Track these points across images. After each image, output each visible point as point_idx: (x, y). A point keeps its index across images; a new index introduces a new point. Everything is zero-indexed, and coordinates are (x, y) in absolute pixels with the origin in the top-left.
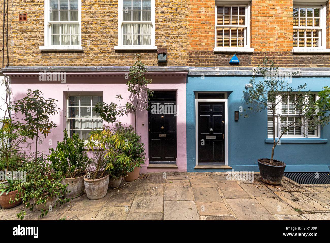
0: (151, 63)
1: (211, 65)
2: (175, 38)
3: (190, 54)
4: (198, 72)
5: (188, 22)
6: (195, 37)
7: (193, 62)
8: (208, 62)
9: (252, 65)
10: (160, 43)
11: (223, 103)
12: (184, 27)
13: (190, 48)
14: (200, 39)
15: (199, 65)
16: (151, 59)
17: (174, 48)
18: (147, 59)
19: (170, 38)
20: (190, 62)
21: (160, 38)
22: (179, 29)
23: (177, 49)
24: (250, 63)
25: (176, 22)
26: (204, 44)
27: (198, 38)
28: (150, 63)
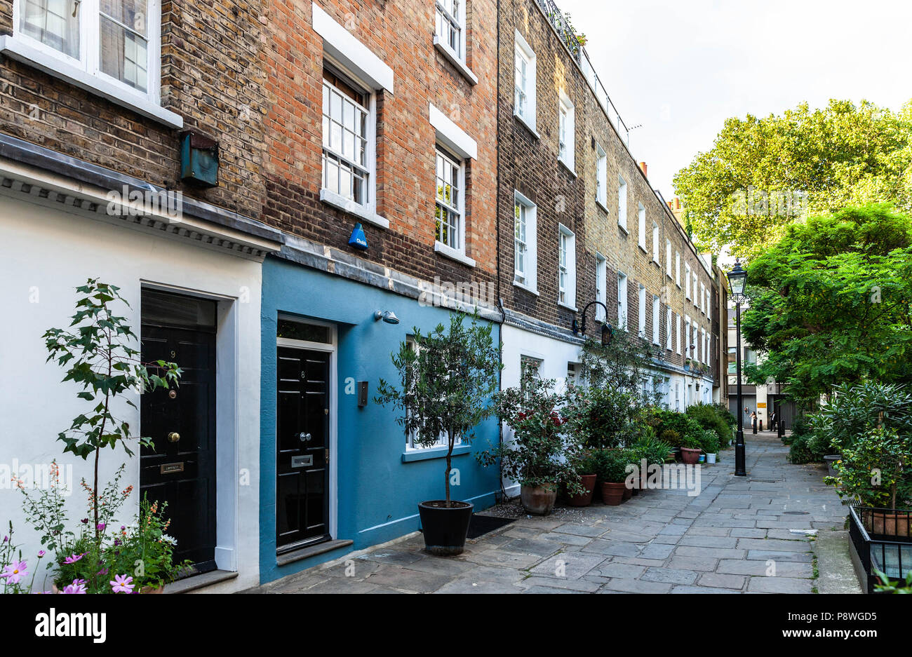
0: (157, 176)
1: (314, 238)
2: (231, 112)
3: (270, 187)
4: (293, 253)
5: (264, 74)
6: (283, 135)
7: (277, 215)
8: (310, 228)
9: (383, 263)
10: (187, 109)
11: (326, 356)
12: (255, 86)
13: (269, 166)
14: (292, 146)
15: (291, 230)
16: (157, 157)
17: (229, 145)
18: (143, 153)
19: (219, 105)
20: (271, 213)
21: (186, 87)
22: (242, 85)
23: (238, 154)
24: (381, 257)
25: (234, 57)
26: (300, 166)
27: (289, 141)
28: (152, 173)
